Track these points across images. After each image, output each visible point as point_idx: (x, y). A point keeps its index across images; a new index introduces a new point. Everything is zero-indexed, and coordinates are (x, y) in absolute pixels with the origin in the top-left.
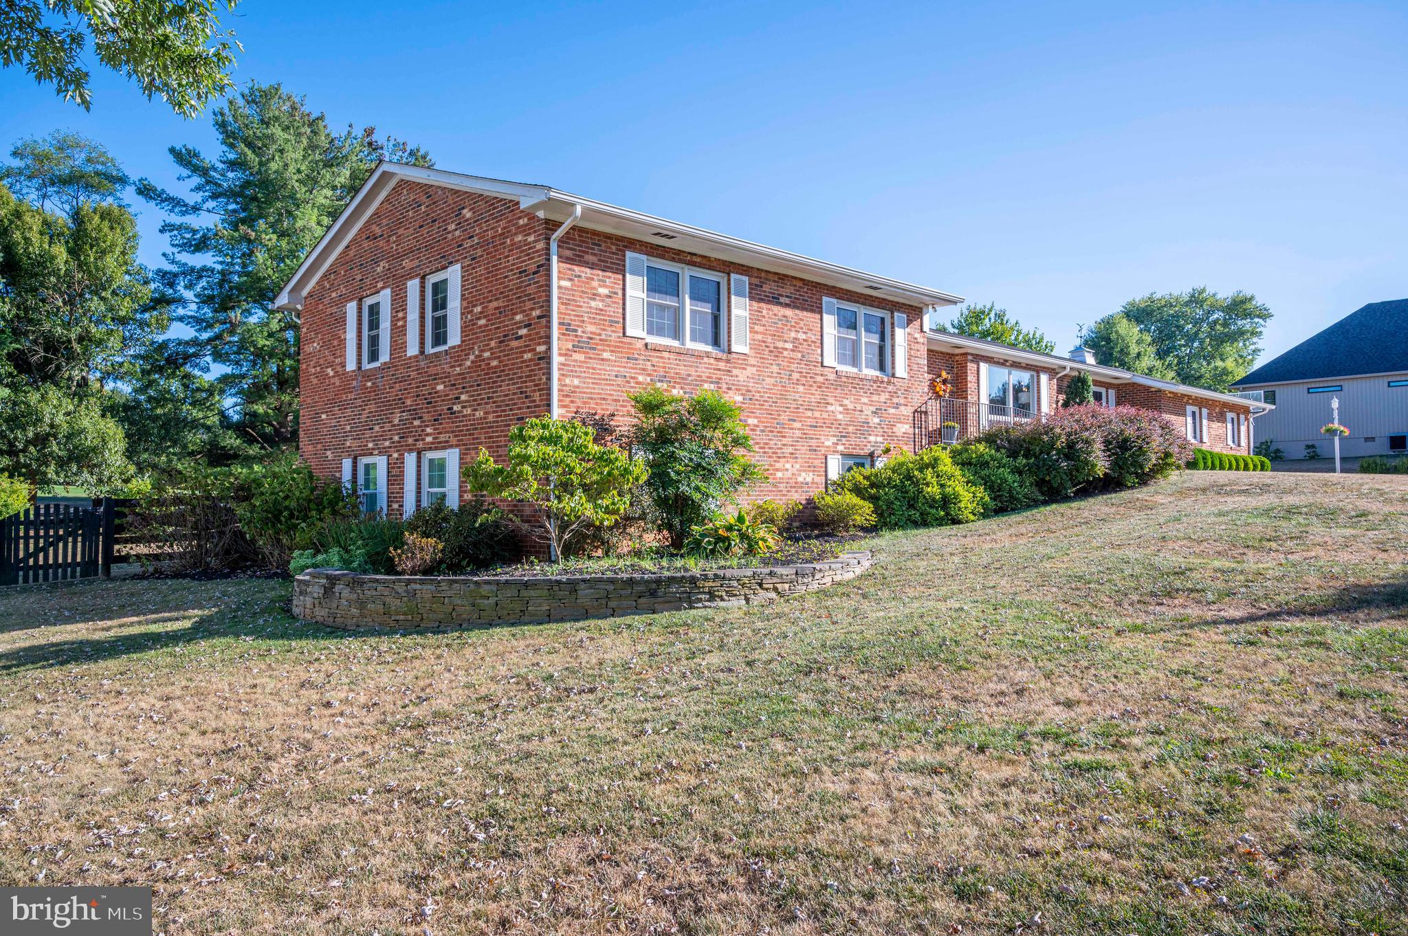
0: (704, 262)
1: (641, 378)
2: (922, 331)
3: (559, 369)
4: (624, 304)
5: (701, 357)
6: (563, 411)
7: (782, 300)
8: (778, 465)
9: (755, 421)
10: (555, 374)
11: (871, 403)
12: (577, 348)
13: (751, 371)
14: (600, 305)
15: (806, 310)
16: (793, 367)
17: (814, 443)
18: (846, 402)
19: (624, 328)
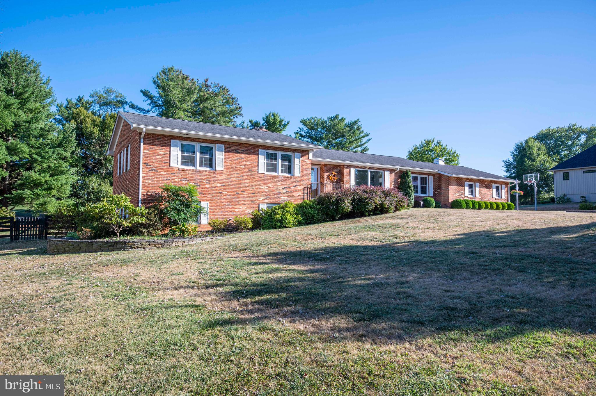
0: (205, 141)
1: (176, 180)
2: (309, 159)
3: (142, 178)
4: (170, 156)
5: (202, 172)
6: (143, 191)
7: (239, 151)
8: (236, 207)
9: (226, 193)
10: (141, 180)
11: (282, 185)
12: (151, 171)
13: (224, 176)
14: (160, 157)
15: (251, 154)
16: (245, 174)
17: (253, 200)
18: (269, 185)
19: (170, 164)
